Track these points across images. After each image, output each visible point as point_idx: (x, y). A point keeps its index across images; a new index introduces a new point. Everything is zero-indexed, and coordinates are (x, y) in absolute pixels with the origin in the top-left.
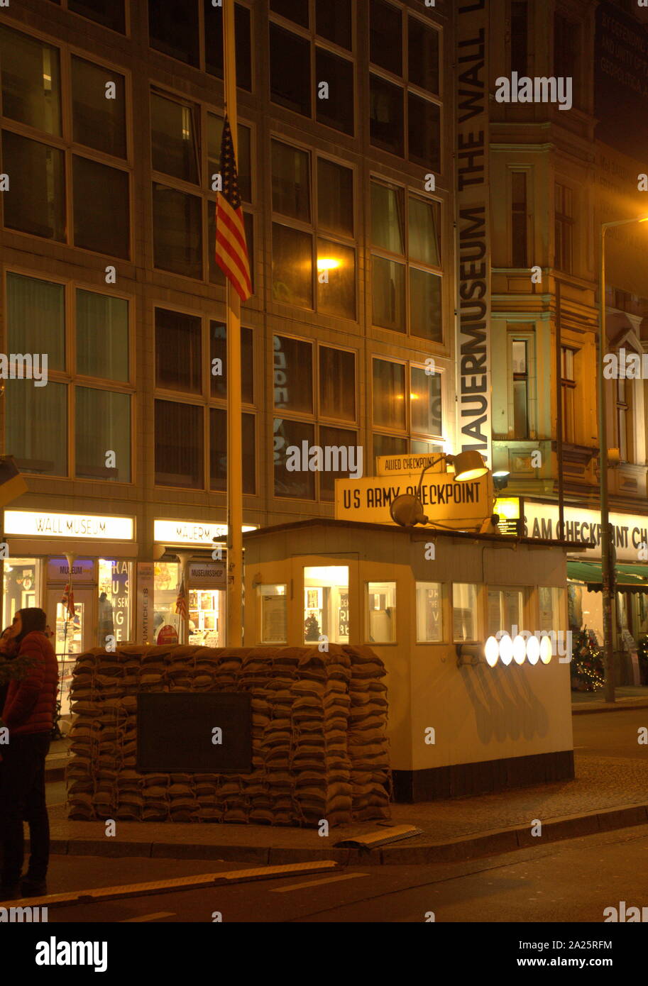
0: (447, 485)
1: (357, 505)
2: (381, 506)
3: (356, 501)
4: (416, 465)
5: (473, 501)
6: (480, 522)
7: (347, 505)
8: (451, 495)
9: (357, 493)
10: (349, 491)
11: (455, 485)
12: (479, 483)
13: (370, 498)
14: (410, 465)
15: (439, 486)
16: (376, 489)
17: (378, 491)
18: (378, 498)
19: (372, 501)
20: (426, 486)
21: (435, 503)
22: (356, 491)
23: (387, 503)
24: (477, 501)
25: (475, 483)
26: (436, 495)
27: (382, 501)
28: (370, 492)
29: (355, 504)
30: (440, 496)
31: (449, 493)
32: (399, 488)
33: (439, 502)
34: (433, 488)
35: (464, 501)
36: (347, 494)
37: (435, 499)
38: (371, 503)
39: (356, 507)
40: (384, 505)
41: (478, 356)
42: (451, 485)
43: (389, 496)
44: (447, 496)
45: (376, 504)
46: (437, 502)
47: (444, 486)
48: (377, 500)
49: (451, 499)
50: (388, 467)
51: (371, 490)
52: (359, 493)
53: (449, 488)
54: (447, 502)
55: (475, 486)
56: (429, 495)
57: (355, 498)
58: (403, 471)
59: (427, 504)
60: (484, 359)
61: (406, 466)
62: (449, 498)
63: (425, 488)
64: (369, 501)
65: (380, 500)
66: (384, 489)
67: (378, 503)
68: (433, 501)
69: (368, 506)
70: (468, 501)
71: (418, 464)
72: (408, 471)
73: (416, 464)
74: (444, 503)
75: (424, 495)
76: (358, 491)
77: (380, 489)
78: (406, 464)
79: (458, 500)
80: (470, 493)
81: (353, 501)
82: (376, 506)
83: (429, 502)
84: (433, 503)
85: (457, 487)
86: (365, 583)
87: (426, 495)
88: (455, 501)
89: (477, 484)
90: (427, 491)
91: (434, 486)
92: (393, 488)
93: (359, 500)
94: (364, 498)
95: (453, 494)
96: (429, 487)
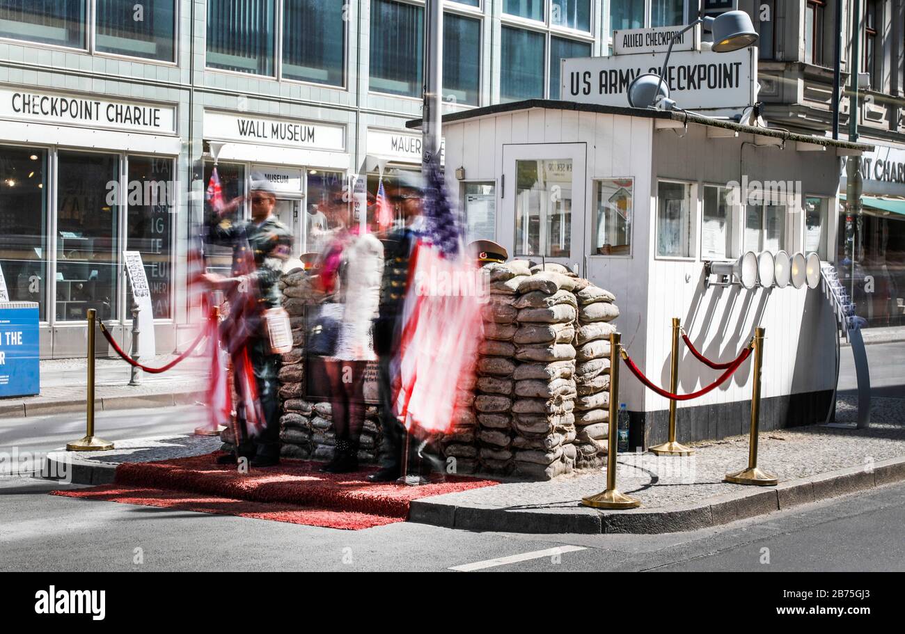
0: (700, 66)
1: (587, 91)
2: (616, 92)
3: (586, 86)
4: (661, 42)
5: (731, 86)
6: (739, 112)
7: (575, 92)
8: (704, 79)
9: (587, 75)
10: (578, 73)
11: (710, 66)
12: (740, 64)
13: (604, 83)
14: (653, 42)
15: (689, 67)
16: (611, 71)
17: (613, 74)
18: (613, 82)
19: (605, 86)
20: (674, 67)
21: (684, 88)
22: (585, 74)
23: (624, 89)
24: (737, 86)
25: (735, 64)
26: (685, 78)
27: (618, 86)
28: (604, 75)
29: (584, 89)
30: (691, 80)
31: (702, 76)
32: (639, 70)
33: (689, 88)
34: (682, 70)
35: (720, 87)
36: (574, 77)
37: (684, 83)
38: (603, 89)
39: (585, 93)
40: (621, 91)
42: (704, 66)
43: (627, 80)
44: (700, 79)
45: (610, 89)
46: (686, 88)
47: (695, 66)
48: (611, 85)
49: (704, 83)
50: (627, 44)
51: (605, 72)
52: (590, 77)
53: (702, 69)
54: (699, 88)
55: (734, 67)
56: (676, 80)
57: (585, 82)
58: (645, 48)
61: (648, 42)
62: (701, 82)
63: (672, 70)
64: (601, 86)
65: (615, 85)
66: (621, 71)
67: (613, 88)
68: (681, 86)
69: (601, 93)
70: (725, 86)
71: (664, 40)
72: (652, 48)
73: (661, 39)
74: (695, 88)
75: (671, 79)
76: (589, 73)
77: (615, 72)
79: (712, 84)
80: (728, 76)
81: (582, 85)
82: (611, 92)
83: (676, 87)
84: (681, 89)
85: (712, 68)
86: (594, 181)
87: (674, 79)
88: (710, 87)
89: (738, 64)
90: (674, 73)
91: (684, 67)
92: (632, 70)
93: (589, 84)
94: (595, 81)
95: (707, 76)
96: (676, 69)
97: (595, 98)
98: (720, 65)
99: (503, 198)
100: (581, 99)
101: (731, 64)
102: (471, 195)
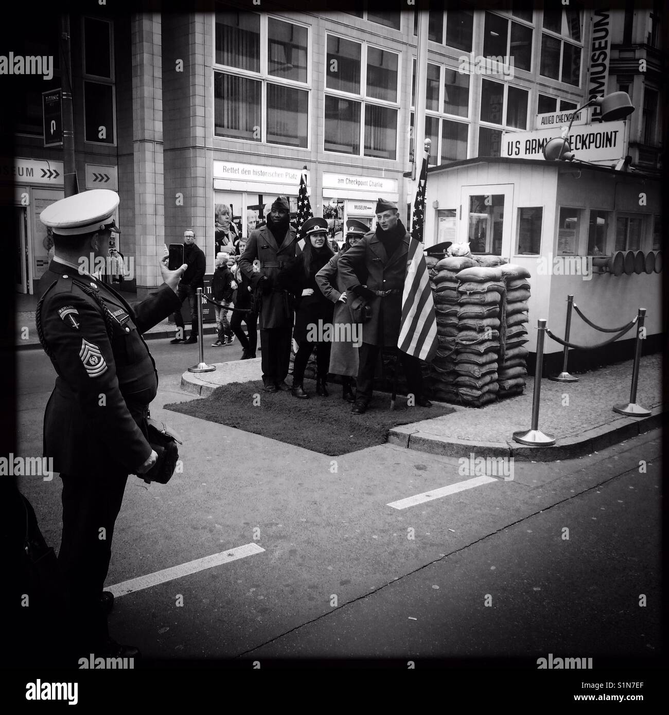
0: (590, 134)
1: (517, 153)
2: (535, 153)
3: (517, 150)
4: (566, 120)
5: (611, 146)
6: (615, 162)
7: (510, 153)
8: (593, 142)
10: (512, 142)
11: (597, 134)
12: (618, 131)
13: (528, 147)
14: (561, 120)
15: (583, 135)
16: (533, 140)
17: (534, 142)
18: (534, 147)
19: (529, 149)
20: (573, 136)
21: (579, 149)
22: (517, 142)
23: (541, 151)
24: (615, 146)
25: (614, 132)
26: (580, 142)
27: (537, 149)
28: (528, 142)
29: (516, 152)
30: (584, 143)
31: (591, 141)
32: (551, 138)
33: (582, 149)
34: (578, 137)
35: (603, 147)
36: (510, 145)
37: (579, 145)
38: (528, 151)
40: (538, 152)
42: (593, 134)
43: (543, 145)
44: (590, 143)
45: (532, 151)
47: (587, 135)
48: (533, 149)
49: (593, 145)
50: (543, 123)
51: (529, 141)
52: (519, 144)
53: (592, 136)
54: (589, 148)
55: (613, 134)
56: (574, 144)
57: (516, 147)
58: (555, 125)
59: (573, 150)
61: (558, 121)
63: (572, 138)
64: (526, 149)
65: (535, 149)
66: (539, 140)
67: (534, 150)
68: (577, 148)
69: (526, 153)
70: (606, 147)
71: (568, 119)
72: (560, 124)
73: (566, 118)
74: (586, 148)
75: (571, 143)
76: (519, 142)
77: (536, 140)
78: (558, 119)
79: (598, 145)
80: (609, 140)
81: (515, 149)
82: (532, 153)
83: (574, 149)
84: (576, 149)
85: (599, 135)
86: (518, 208)
87: (573, 143)
88: (596, 147)
89: (615, 132)
90: (573, 140)
91: (580, 136)
92: (546, 139)
93: (519, 148)
94: (522, 147)
95: (595, 141)
96: (575, 137)
97: (523, 155)
98: (604, 133)
99: (461, 219)
101: (611, 132)
102: (442, 218)
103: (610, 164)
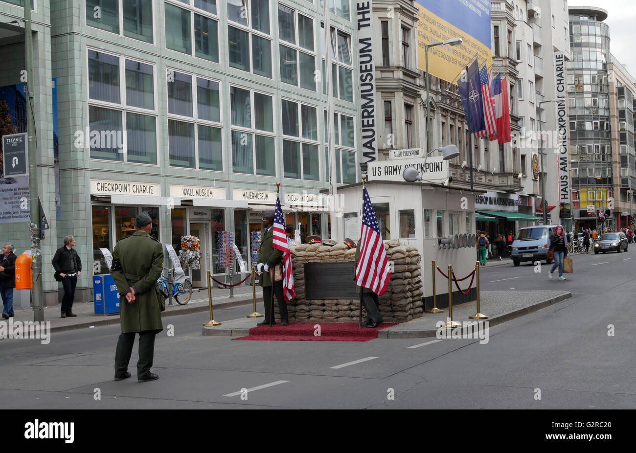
0: (426, 163)
2: (392, 174)
4: (410, 154)
5: (439, 170)
6: (443, 181)
7: (375, 174)
9: (379, 168)
14: (406, 154)
15: (421, 164)
16: (389, 167)
18: (390, 171)
19: (387, 172)
23: (395, 173)
24: (442, 170)
26: (420, 168)
27: (392, 172)
28: (386, 168)
30: (422, 169)
31: (427, 167)
32: (401, 165)
33: (422, 172)
34: (419, 165)
35: (435, 171)
36: (374, 169)
39: (379, 175)
41: (370, 110)
42: (428, 163)
43: (396, 170)
44: (426, 169)
47: (424, 164)
48: (390, 172)
49: (428, 170)
50: (395, 156)
54: (426, 172)
55: (440, 163)
58: (403, 157)
60: (373, 111)
64: (385, 172)
65: (391, 172)
66: (393, 166)
69: (386, 175)
70: (437, 171)
72: (406, 157)
74: (424, 172)
77: (391, 167)
80: (438, 167)
81: (377, 172)
82: (390, 174)
85: (431, 164)
88: (431, 171)
89: (441, 162)
90: (416, 167)
92: (398, 166)
93: (380, 172)
94: (383, 171)
95: (429, 167)
96: (416, 165)
97: (384, 177)
98: (434, 163)
100: (377, 178)
103: (441, 181)
